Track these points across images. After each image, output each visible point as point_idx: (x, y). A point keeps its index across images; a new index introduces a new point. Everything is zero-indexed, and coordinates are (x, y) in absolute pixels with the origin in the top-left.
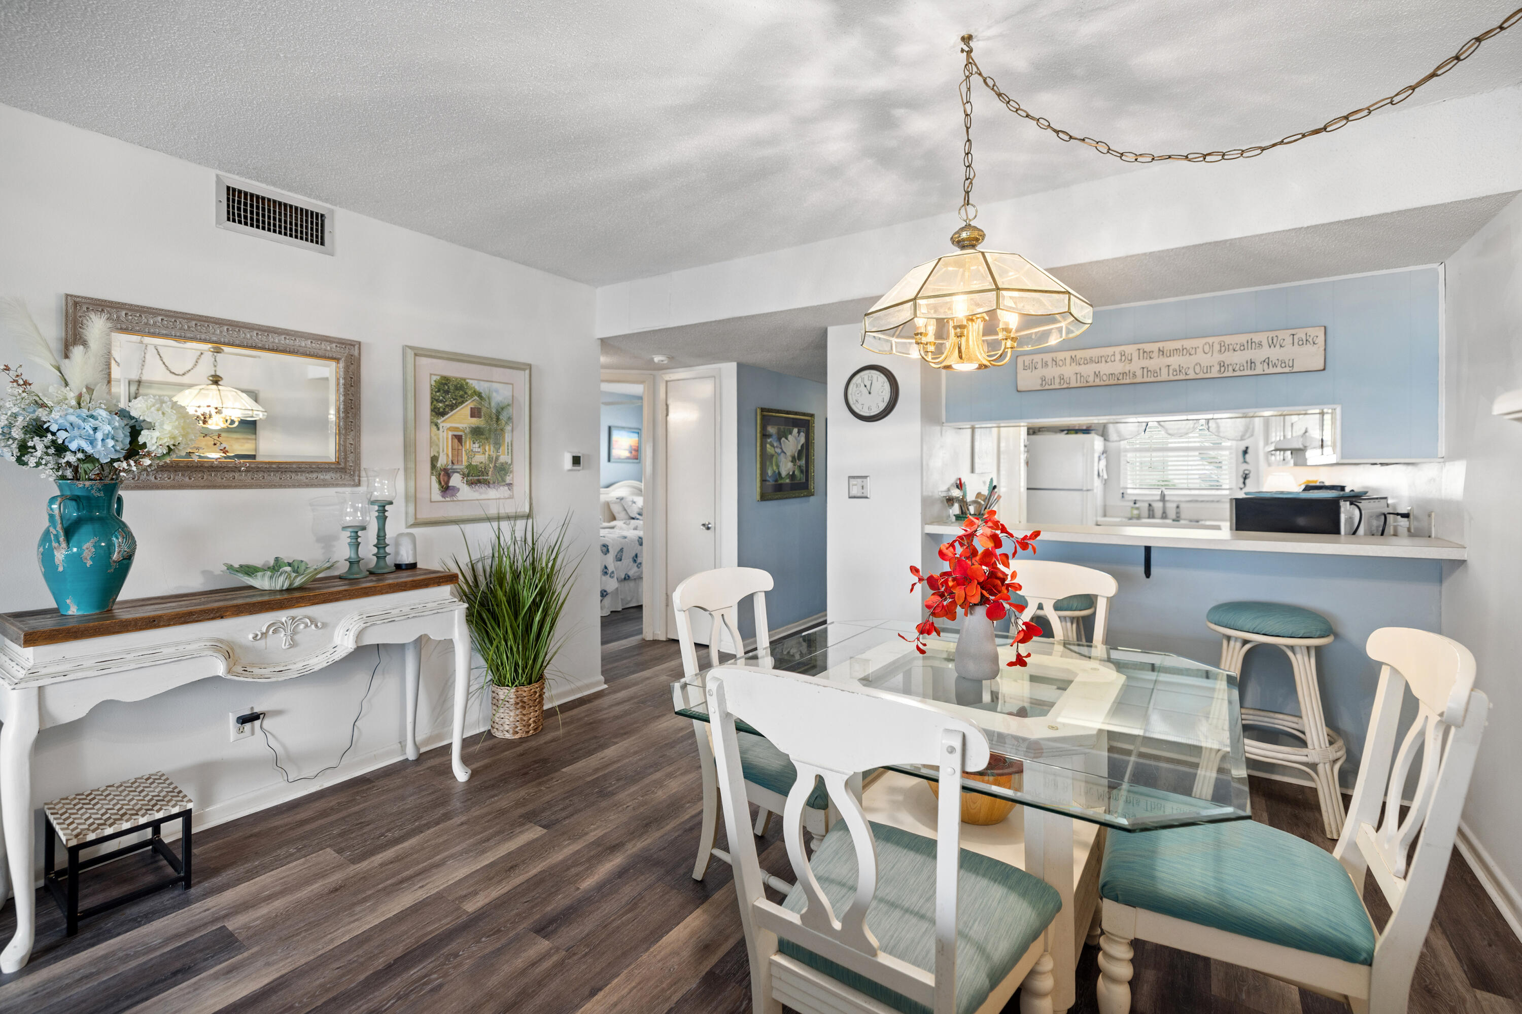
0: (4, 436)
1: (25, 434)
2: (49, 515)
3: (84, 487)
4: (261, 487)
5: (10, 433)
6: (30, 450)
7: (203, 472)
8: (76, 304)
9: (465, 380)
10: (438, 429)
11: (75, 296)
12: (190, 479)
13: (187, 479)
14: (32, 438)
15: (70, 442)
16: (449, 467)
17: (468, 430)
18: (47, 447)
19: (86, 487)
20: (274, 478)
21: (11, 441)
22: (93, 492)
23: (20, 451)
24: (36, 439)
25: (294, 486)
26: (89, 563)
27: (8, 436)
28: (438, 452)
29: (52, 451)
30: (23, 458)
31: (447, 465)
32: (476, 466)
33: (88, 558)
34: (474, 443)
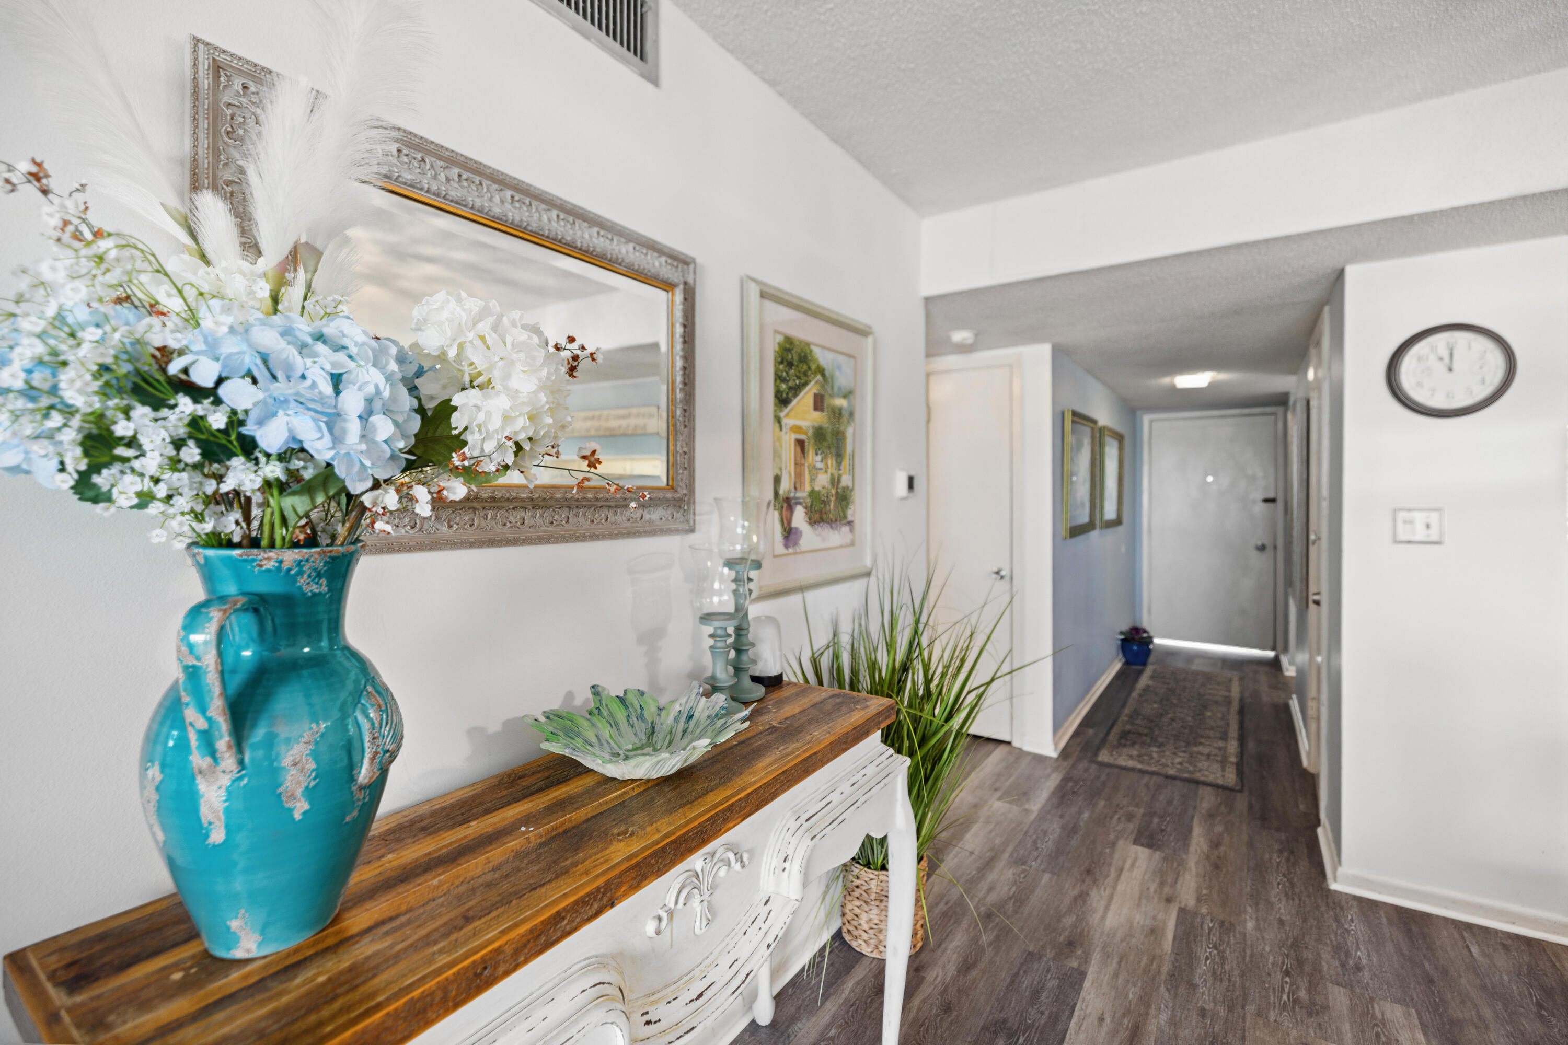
0: (33, 399)
1: (105, 392)
2: (186, 668)
3: (279, 569)
4: (563, 539)
5: (54, 390)
6: (121, 451)
7: (475, 509)
8: (217, 68)
9: (808, 344)
10: (781, 429)
11: (216, 48)
12: (450, 527)
13: (444, 528)
14: (127, 412)
15: (261, 423)
16: (792, 495)
17: (810, 433)
18: (178, 444)
19: (285, 566)
20: (581, 520)
21: (56, 420)
22: (302, 581)
23: (86, 453)
24: (142, 412)
25: (611, 536)
26: (300, 807)
27: (45, 402)
28: (781, 469)
29: (191, 453)
30: (96, 479)
31: (789, 491)
32: (819, 492)
33: (299, 792)
34: (817, 454)
